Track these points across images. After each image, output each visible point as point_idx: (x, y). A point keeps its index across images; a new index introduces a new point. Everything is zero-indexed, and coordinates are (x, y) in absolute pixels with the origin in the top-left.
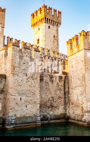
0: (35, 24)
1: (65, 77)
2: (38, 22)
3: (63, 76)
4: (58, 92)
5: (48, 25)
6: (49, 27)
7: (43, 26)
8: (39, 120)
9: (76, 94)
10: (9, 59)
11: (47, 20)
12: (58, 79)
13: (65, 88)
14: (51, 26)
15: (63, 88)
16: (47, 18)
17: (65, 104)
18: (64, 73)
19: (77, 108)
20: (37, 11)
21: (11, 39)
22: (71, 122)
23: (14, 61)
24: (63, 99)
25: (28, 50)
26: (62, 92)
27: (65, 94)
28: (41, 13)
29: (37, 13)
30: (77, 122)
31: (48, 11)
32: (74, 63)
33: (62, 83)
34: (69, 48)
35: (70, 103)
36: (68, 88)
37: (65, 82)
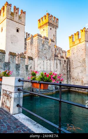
0: (41, 26)
1: (68, 61)
2: (43, 25)
3: (67, 60)
4: (64, 71)
5: (50, 27)
6: (51, 28)
7: (47, 28)
8: (54, 89)
9: (76, 72)
10: (35, 46)
11: (49, 24)
12: (63, 62)
13: (67, 69)
14: (52, 28)
15: (66, 68)
16: (49, 22)
17: (68, 78)
18: (67, 58)
19: (77, 82)
20: (42, 17)
21: (29, 34)
22: (72, 91)
23: (39, 47)
24: (66, 75)
25: (47, 40)
26: (66, 71)
27: (67, 72)
28: (45, 19)
29: (42, 19)
30: (78, 90)
31: (50, 18)
32: (75, 51)
33: (65, 65)
34: (71, 41)
35: (71, 78)
36: (70, 68)
37: (67, 64)
